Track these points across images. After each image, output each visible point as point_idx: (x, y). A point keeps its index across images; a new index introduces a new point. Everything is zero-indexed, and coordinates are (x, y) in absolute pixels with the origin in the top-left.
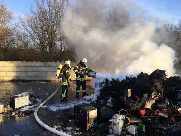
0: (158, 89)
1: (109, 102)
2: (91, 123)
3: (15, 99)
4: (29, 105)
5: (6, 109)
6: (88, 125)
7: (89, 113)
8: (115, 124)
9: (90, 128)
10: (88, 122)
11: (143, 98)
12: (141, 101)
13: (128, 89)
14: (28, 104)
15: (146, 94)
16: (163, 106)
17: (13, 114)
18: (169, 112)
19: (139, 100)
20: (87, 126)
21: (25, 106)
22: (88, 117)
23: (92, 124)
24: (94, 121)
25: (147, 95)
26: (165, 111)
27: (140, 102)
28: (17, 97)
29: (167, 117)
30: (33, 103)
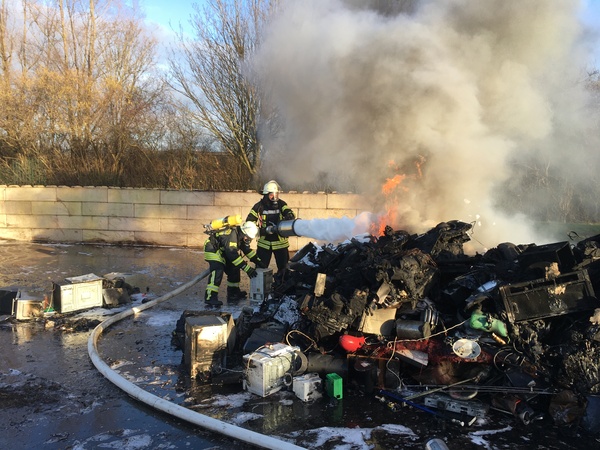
0: (397, 278)
1: (282, 311)
2: (203, 360)
3: (62, 288)
4: (103, 307)
5: (36, 312)
6: (194, 366)
7: (197, 334)
8: (255, 367)
9: (200, 375)
10: (193, 357)
11: (352, 301)
12: (348, 311)
13: (319, 274)
14: (101, 304)
15: (362, 290)
16: (411, 329)
17: (47, 325)
18: (427, 348)
19: (341, 306)
20: (191, 368)
21: (92, 308)
22: (193, 344)
23: (210, 363)
24: (214, 356)
25: (364, 293)
26: (418, 347)
27: (344, 311)
28: (70, 283)
29: (426, 363)
30: (116, 302)
